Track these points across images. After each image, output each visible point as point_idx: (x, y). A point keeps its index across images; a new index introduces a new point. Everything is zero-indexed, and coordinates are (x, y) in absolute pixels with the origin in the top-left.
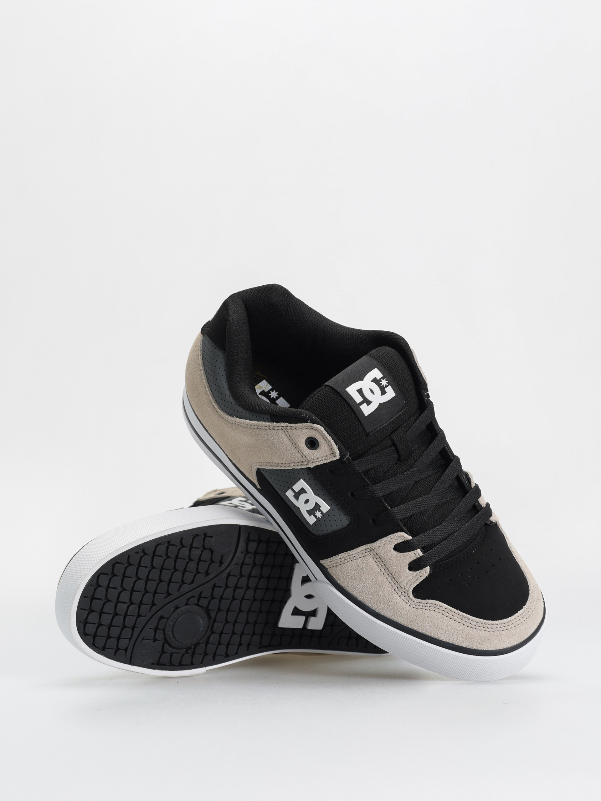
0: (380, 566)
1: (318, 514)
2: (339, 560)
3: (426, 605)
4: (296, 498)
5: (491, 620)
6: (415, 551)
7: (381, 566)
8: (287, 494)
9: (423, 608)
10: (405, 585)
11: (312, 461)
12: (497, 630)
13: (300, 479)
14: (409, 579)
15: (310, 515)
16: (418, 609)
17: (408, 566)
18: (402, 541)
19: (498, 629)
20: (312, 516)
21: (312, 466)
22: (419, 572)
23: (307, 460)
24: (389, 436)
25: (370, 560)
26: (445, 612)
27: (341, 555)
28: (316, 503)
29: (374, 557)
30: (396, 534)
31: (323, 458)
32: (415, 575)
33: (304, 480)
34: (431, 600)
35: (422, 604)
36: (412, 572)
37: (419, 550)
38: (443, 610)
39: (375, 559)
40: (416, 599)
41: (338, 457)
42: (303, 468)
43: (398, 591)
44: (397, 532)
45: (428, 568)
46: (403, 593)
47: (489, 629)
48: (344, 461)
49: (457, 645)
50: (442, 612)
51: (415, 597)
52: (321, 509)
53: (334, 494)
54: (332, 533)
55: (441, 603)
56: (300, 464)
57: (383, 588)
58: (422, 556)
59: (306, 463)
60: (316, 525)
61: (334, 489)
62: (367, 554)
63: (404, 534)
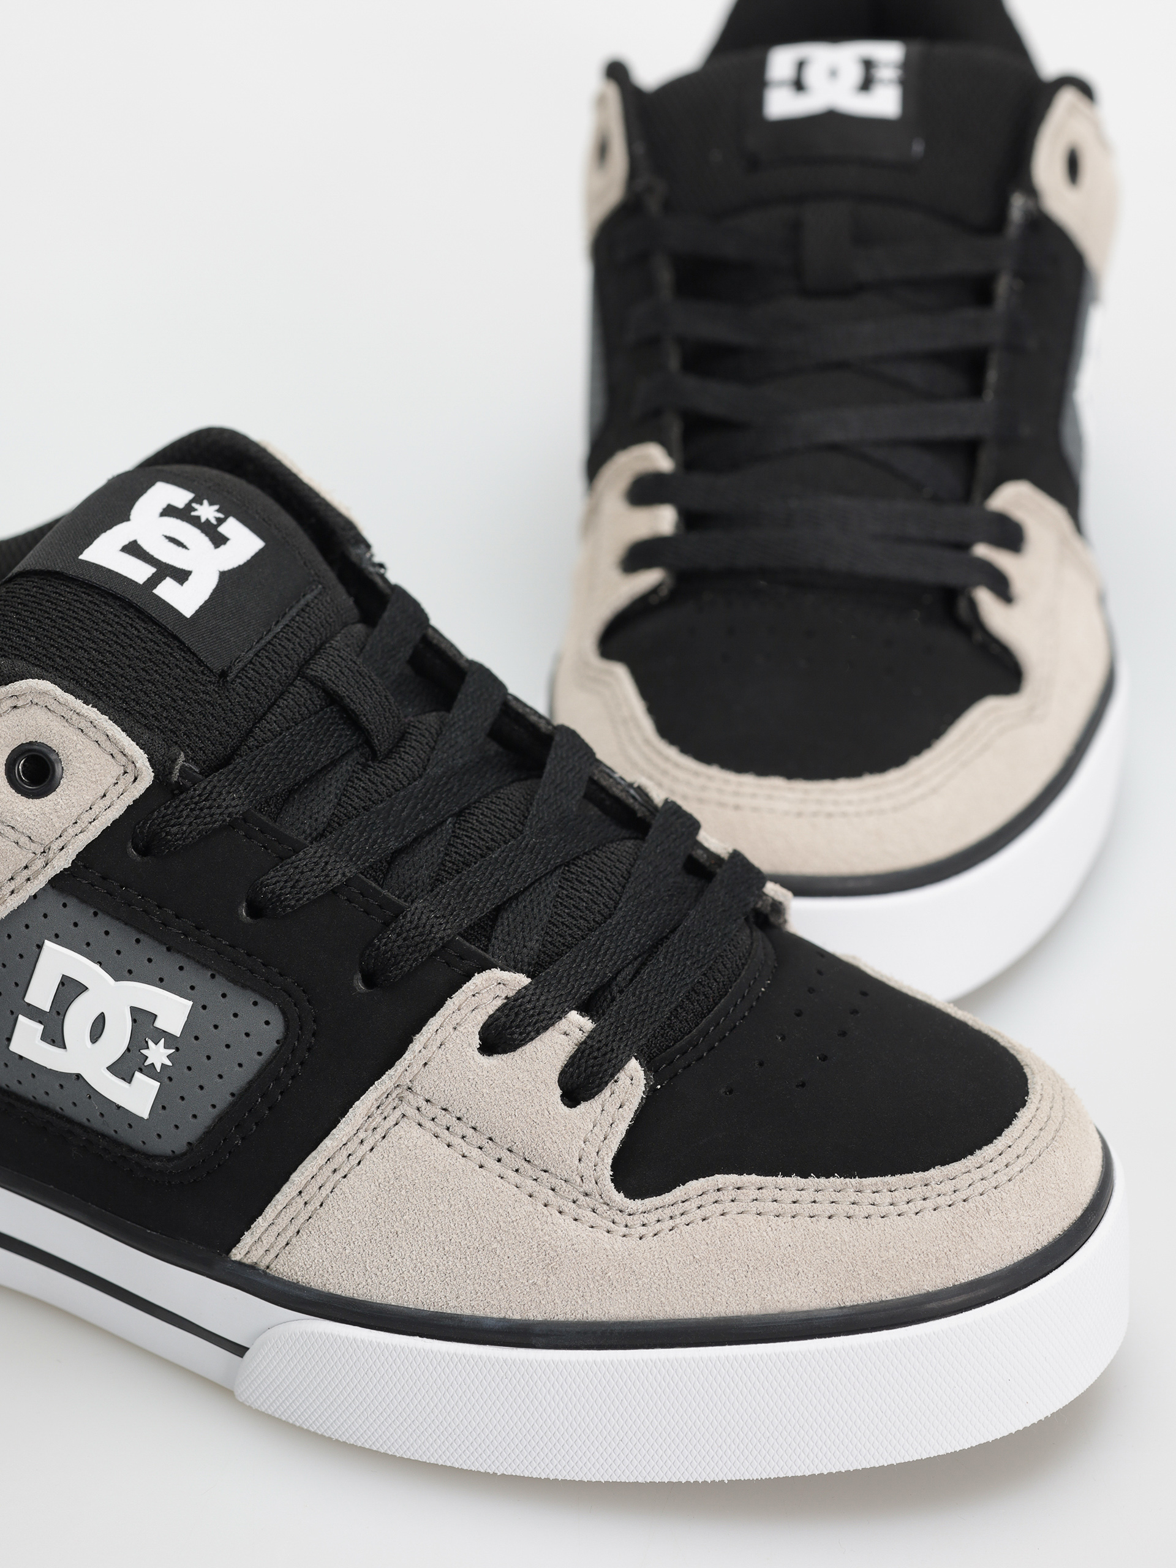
0: (456, 1141)
1: (158, 1055)
2: (298, 1199)
3: (681, 1208)
4: (53, 1042)
5: (943, 1165)
6: (563, 1025)
7: (461, 1141)
8: (16, 1047)
9: (678, 1221)
10: (577, 1162)
11: (60, 843)
12: (977, 1193)
13: (40, 947)
14: (583, 1136)
15: (129, 1079)
16: (662, 1235)
17: (559, 1092)
18: (499, 1002)
19: (980, 1187)
20: (138, 1075)
21: (63, 862)
22: (607, 1092)
23: (38, 851)
24: (300, 673)
25: (410, 1135)
26: (761, 1201)
27: (298, 1178)
28: (134, 1010)
29: (422, 1122)
30: (469, 987)
31: (96, 809)
32: (599, 1110)
33: (56, 938)
34: (695, 1181)
35: (668, 1212)
36: (583, 1107)
37: (574, 1015)
38: (752, 1197)
39: (429, 1124)
40: (639, 1202)
41: (147, 777)
42: (35, 896)
43: (561, 1202)
44: (468, 977)
45: (634, 1068)
46: (582, 1198)
47: (948, 1198)
48: (177, 782)
49: (860, 1302)
50: (754, 1207)
51: (632, 1194)
52: (159, 1024)
53: (186, 936)
54: (232, 1105)
55: (733, 1179)
56: (19, 880)
57: (500, 1218)
58: (593, 1031)
59: (40, 863)
60: (164, 1108)
61: (177, 917)
62: (391, 1121)
63: (496, 973)
